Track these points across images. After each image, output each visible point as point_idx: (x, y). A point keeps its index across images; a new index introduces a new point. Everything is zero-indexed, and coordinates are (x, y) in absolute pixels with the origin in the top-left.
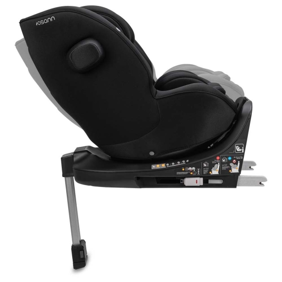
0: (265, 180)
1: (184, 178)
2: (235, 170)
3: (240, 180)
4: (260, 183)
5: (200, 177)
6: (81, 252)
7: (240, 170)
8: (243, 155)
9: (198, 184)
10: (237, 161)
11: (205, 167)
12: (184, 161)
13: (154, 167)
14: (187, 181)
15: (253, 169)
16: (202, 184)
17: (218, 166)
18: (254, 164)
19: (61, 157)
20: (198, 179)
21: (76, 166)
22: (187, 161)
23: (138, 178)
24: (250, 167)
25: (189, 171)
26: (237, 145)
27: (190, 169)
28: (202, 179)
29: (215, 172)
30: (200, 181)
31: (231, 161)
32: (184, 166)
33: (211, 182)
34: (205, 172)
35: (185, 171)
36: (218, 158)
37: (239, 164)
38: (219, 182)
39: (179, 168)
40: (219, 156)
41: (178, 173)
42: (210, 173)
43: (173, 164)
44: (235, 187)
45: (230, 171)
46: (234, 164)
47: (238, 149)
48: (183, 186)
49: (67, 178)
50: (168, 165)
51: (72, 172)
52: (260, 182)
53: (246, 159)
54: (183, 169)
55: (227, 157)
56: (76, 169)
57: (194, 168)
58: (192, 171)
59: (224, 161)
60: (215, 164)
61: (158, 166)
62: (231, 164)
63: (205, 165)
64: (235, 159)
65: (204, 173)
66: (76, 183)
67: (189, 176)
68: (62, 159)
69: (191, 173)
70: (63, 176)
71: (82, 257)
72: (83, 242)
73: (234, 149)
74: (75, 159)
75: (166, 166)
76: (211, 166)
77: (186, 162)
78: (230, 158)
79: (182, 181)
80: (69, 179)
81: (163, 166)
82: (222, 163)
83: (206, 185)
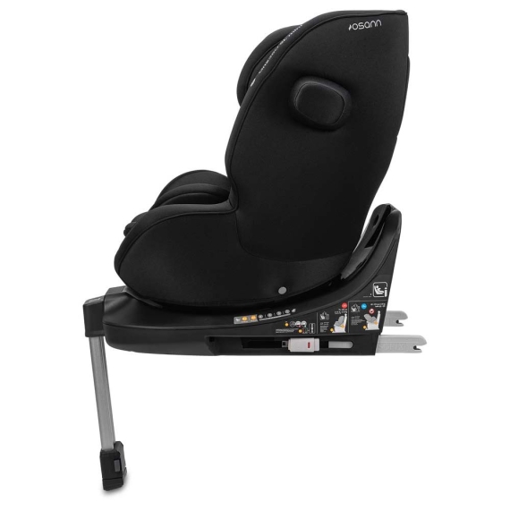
0: (423, 342)
1: (288, 339)
2: (372, 326)
3: (381, 342)
4: (415, 348)
5: (315, 337)
6: (116, 462)
7: (381, 326)
8: (385, 300)
9: (311, 350)
10: (376, 310)
11: (323, 321)
12: (287, 311)
13: (237, 320)
14: (294, 344)
15: (401, 325)
16: (318, 349)
17: (344, 319)
18: (404, 316)
19: (83, 303)
20: (311, 340)
21: (107, 319)
22: (294, 311)
23: (212, 339)
24: (397, 322)
25: (295, 327)
26: (376, 285)
27: (298, 323)
28: (318, 341)
29: (340, 328)
30: (315, 344)
31: (366, 311)
32: (288, 319)
33: (332, 345)
34: (323, 328)
35: (289, 327)
36: (345, 305)
37: (379, 315)
38: (347, 345)
39: (280, 323)
40: (346, 302)
41: (278, 331)
42: (332, 330)
43: (270, 315)
44: (373, 353)
45: (365, 327)
46: (372, 315)
47: (378, 291)
48: (287, 352)
49: (93, 339)
50: (261, 316)
51: (102, 329)
52: (414, 345)
53: (390, 308)
54: (287, 325)
55: (360, 304)
56: (108, 324)
57: (304, 323)
58: (302, 327)
59: (354, 310)
60: (339, 316)
61: (245, 319)
62: (367, 316)
63: (323, 318)
64: (373, 307)
65: (322, 331)
66: (107, 347)
67: (297, 335)
68: (85, 306)
69: (300, 331)
70: (87, 335)
71: (117, 470)
72: (118, 445)
73: (371, 290)
74: (106, 307)
75: (258, 319)
76: (333, 319)
77: (291, 312)
78: (364, 306)
79: (284, 344)
80: (96, 340)
81: (254, 318)
82: (351, 315)
83: (325, 350)
